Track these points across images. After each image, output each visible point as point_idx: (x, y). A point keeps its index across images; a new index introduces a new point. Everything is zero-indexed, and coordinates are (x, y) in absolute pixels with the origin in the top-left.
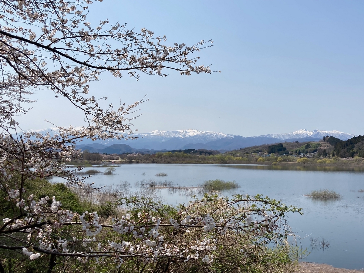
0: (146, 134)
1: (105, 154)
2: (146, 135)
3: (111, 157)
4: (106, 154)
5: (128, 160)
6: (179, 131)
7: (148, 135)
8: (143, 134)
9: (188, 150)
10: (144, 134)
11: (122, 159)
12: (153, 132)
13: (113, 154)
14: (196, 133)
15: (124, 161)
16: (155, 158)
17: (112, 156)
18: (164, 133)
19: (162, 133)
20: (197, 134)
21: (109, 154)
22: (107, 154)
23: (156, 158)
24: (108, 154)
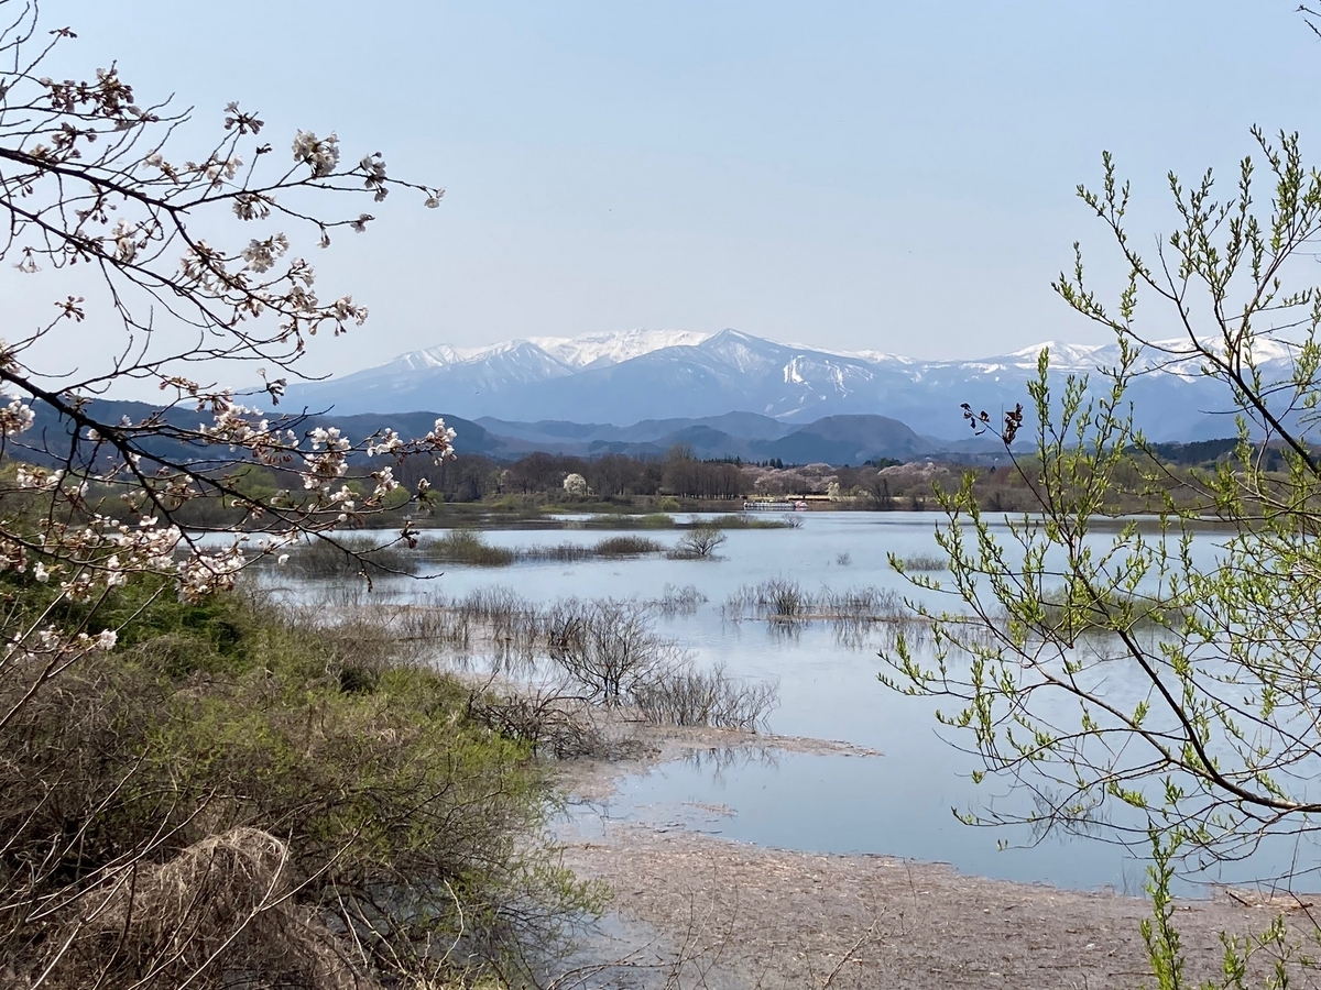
0: (990, 361)
1: (773, 464)
2: (993, 368)
3: (799, 477)
4: (780, 466)
5: (870, 497)
6: (1169, 342)
7: (1003, 368)
8: (974, 365)
9: (1210, 443)
10: (981, 365)
11: (842, 487)
12: (1030, 349)
13: (808, 467)
14: (1262, 352)
15: (853, 498)
16: (1007, 488)
17: (805, 474)
18: (1085, 356)
19: (1075, 356)
20: (1268, 358)
21: (794, 467)
22: (784, 463)
23: (1013, 485)
24: (788, 467)
